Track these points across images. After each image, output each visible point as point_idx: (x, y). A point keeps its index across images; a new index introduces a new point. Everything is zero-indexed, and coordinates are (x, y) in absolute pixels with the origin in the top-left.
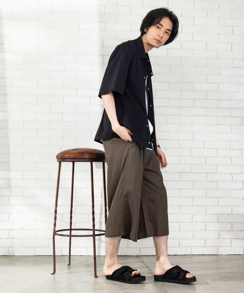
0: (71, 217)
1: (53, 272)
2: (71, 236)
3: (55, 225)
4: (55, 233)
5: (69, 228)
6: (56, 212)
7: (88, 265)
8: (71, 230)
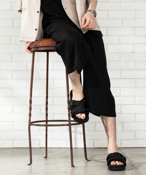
0: (47, 109)
1: (29, 163)
2: (47, 126)
3: (30, 115)
4: (31, 124)
5: (45, 120)
6: (31, 102)
7: (66, 157)
8: (47, 121)
